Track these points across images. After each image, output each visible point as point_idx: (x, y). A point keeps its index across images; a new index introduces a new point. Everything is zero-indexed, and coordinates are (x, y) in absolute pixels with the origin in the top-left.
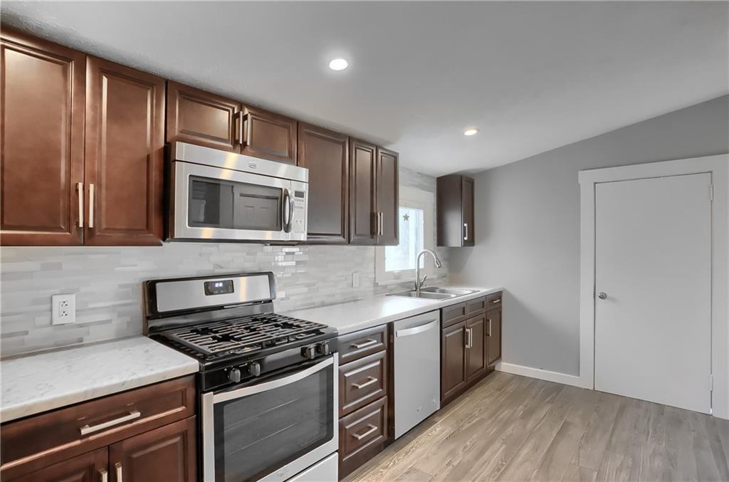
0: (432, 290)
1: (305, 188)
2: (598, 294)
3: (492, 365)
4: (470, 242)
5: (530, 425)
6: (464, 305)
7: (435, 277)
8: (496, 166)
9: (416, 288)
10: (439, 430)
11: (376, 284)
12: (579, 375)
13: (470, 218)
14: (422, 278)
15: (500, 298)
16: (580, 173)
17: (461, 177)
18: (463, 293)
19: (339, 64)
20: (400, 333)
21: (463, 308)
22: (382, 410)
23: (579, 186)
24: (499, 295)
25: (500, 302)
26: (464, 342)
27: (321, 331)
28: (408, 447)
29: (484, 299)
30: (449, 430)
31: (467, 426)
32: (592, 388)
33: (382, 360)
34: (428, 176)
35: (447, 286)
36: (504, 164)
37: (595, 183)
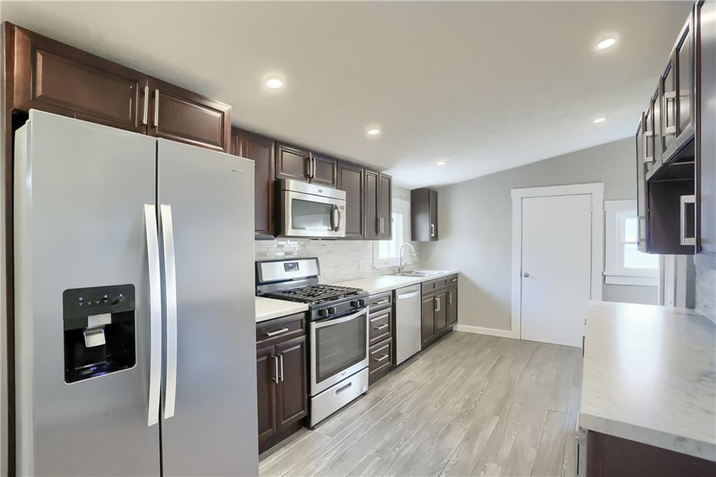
0: (410, 272)
1: (344, 203)
2: (523, 274)
3: (451, 326)
4: (436, 238)
5: (479, 358)
6: (434, 281)
7: (411, 263)
8: (454, 182)
9: (399, 271)
10: (421, 362)
11: (374, 267)
12: (510, 330)
13: (435, 220)
14: (403, 264)
15: (457, 278)
16: (513, 191)
17: (429, 191)
18: (431, 274)
19: (374, 132)
20: (400, 297)
21: (434, 283)
22: (390, 346)
23: (511, 199)
24: (456, 276)
25: (457, 281)
26: (435, 307)
27: (359, 292)
28: (405, 371)
29: (446, 278)
30: (428, 363)
31: (439, 360)
32: (519, 338)
33: (389, 313)
34: (405, 189)
35: (419, 270)
36: (460, 181)
37: (522, 198)
